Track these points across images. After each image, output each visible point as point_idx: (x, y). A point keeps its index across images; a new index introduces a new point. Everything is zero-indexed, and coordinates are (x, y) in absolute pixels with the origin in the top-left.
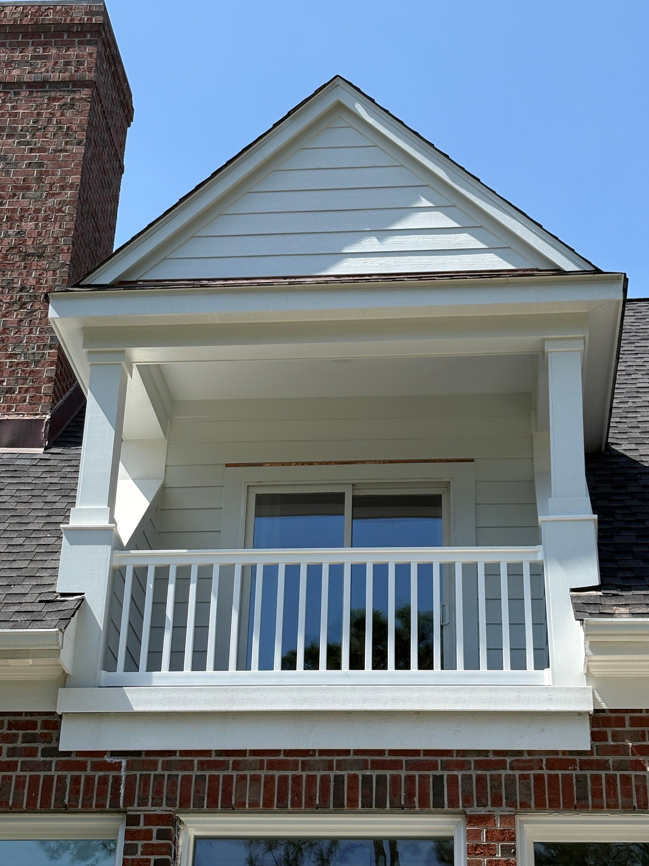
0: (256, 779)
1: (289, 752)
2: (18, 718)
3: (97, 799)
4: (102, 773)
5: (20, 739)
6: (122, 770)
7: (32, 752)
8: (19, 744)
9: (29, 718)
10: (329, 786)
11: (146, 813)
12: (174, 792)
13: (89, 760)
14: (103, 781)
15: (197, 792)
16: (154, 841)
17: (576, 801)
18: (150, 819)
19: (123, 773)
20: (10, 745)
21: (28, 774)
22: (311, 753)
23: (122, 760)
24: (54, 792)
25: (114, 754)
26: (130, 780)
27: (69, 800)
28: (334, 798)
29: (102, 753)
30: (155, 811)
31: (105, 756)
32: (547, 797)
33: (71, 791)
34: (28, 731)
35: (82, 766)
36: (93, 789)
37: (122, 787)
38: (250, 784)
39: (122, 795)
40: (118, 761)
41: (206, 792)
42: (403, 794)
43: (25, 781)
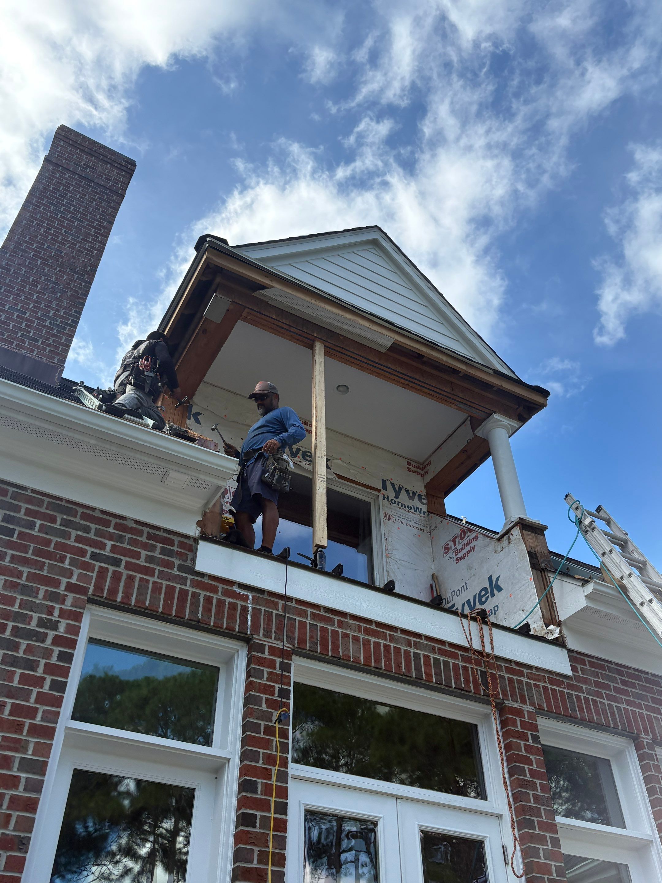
0: (356, 639)
1: (380, 624)
2: (157, 532)
3: (227, 621)
4: (231, 600)
5: (158, 550)
6: (249, 602)
7: (170, 565)
8: (157, 554)
9: (166, 535)
10: (410, 659)
11: (270, 644)
12: (294, 633)
13: (220, 586)
14: (233, 607)
15: (311, 637)
16: (278, 671)
17: (570, 712)
18: (273, 651)
19: (250, 605)
20: (149, 553)
21: (165, 583)
22: (394, 630)
23: (249, 594)
24: (188, 605)
25: (242, 586)
26: (256, 613)
27: (202, 616)
28: (415, 670)
29: (231, 583)
30: (277, 644)
31: (234, 587)
32: (552, 703)
33: (204, 608)
34: (165, 546)
35: (214, 590)
36: (223, 612)
37: (249, 616)
38: (352, 642)
39: (249, 623)
40: (245, 593)
41: (319, 639)
42: (462, 680)
43: (161, 588)
